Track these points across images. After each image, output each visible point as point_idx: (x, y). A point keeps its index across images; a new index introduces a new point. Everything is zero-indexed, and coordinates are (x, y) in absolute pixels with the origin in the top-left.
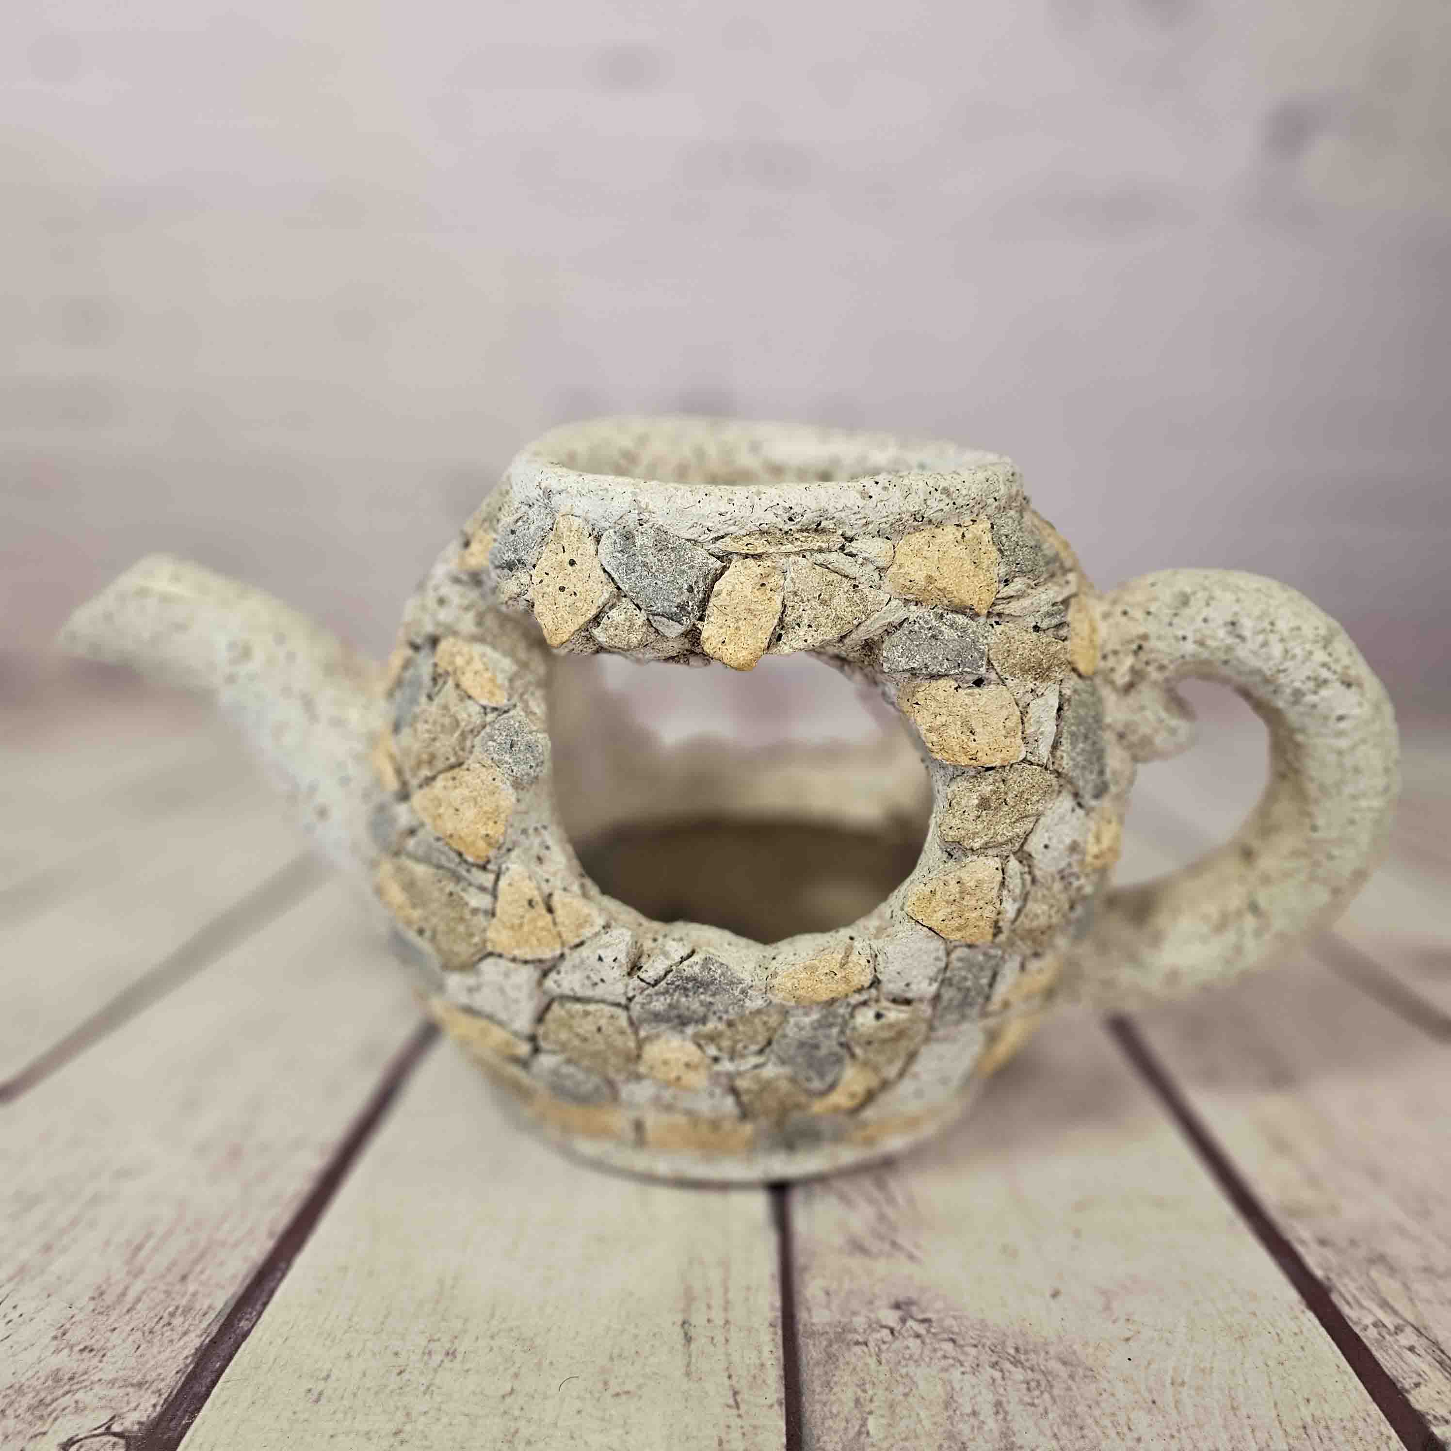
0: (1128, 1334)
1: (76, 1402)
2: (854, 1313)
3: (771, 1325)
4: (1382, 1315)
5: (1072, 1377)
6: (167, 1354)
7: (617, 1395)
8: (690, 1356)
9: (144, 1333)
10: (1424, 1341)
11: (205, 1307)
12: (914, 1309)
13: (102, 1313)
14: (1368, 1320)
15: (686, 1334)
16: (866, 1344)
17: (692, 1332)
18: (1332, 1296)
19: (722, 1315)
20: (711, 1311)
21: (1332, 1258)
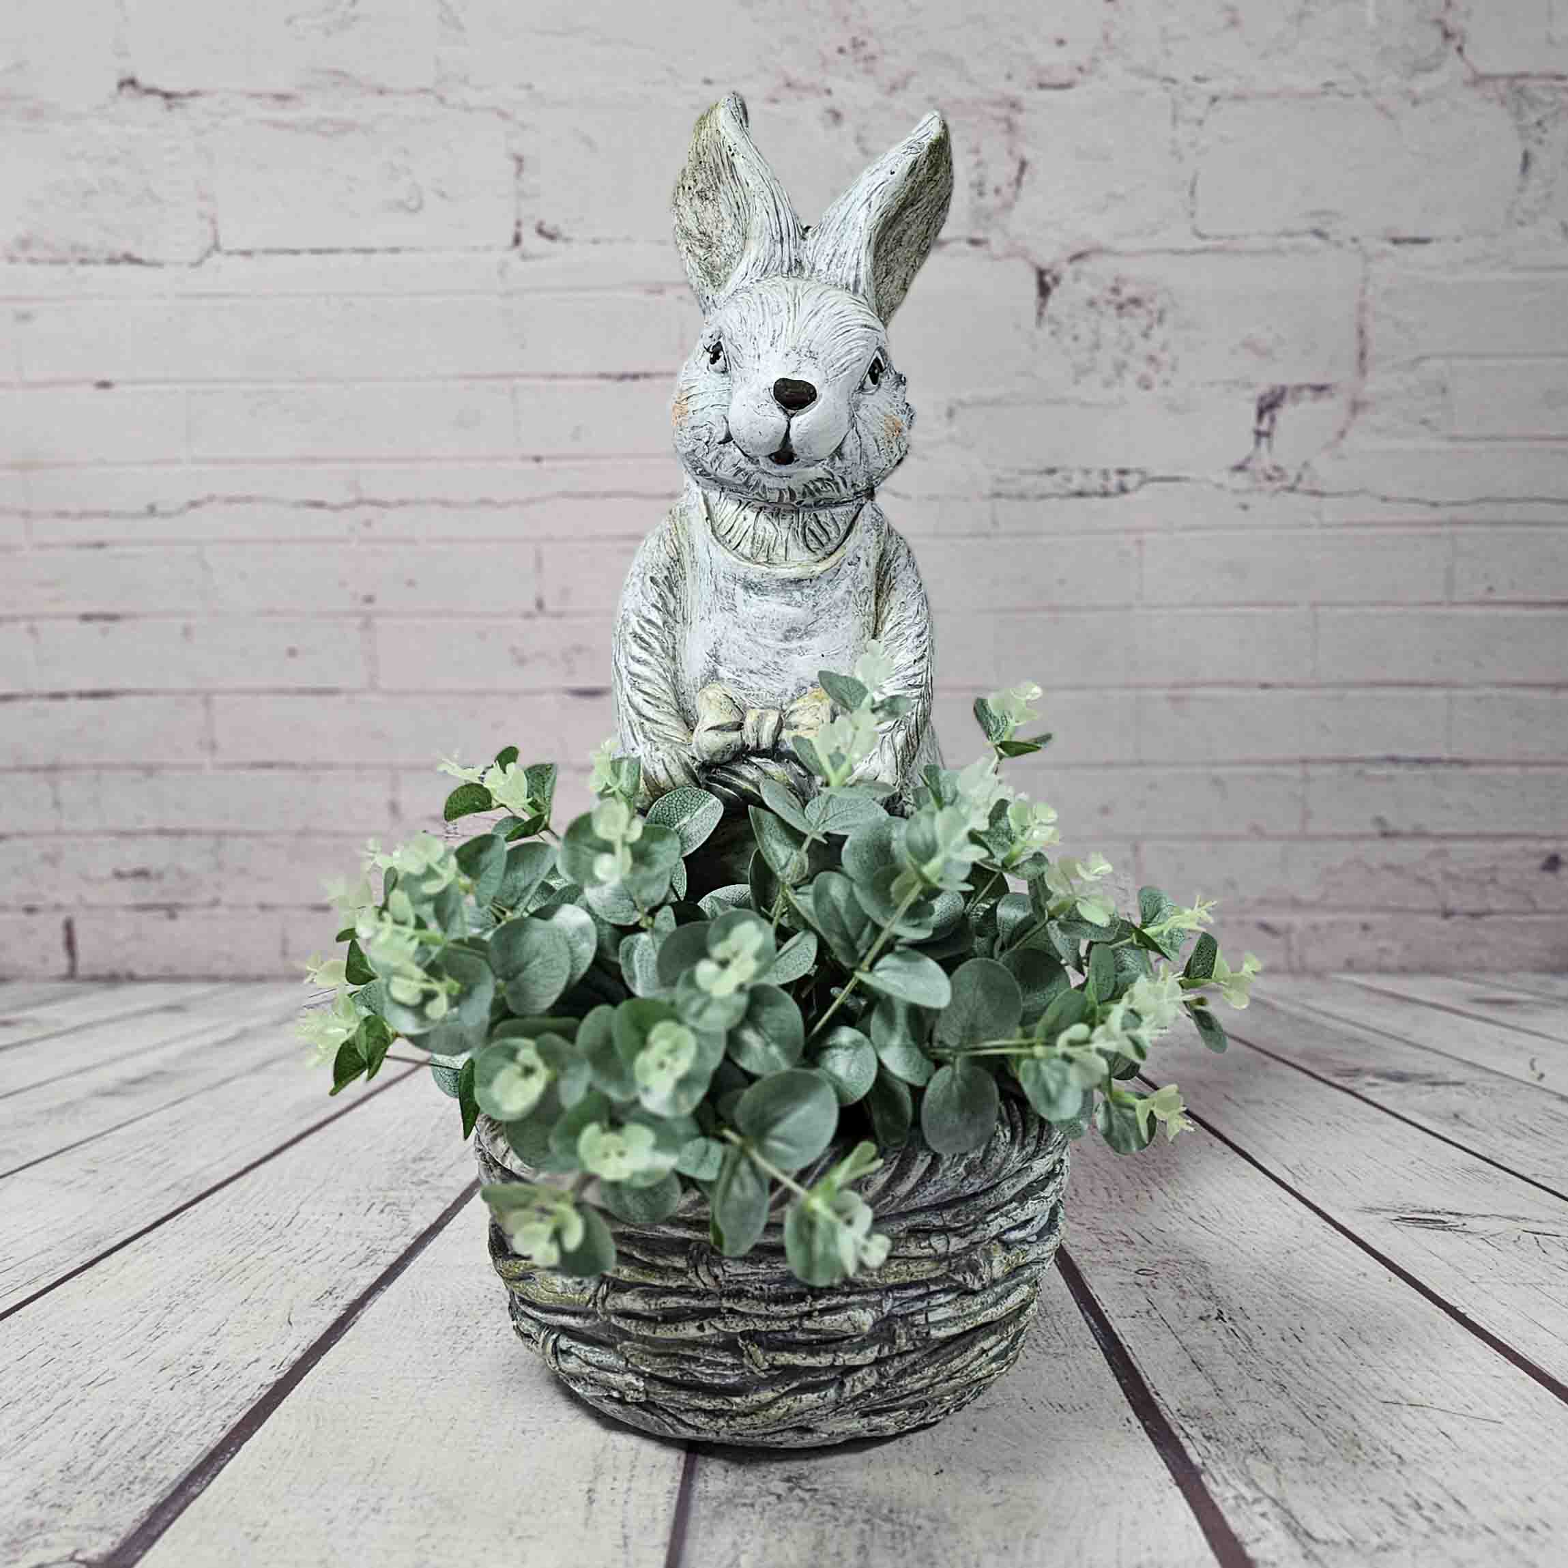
0: (999, 1501)
1: (46, 1541)
2: (747, 1484)
3: (669, 1492)
4: (1244, 1490)
5: (936, 1530)
6: (127, 1508)
7: (520, 1538)
8: (591, 1513)
9: (105, 1495)
10: (1277, 1510)
11: (162, 1476)
12: (803, 1482)
13: (68, 1482)
14: (1230, 1494)
15: (590, 1498)
16: (752, 1505)
17: (595, 1496)
18: (1203, 1478)
19: (626, 1486)
20: (616, 1484)
21: (1213, 1450)
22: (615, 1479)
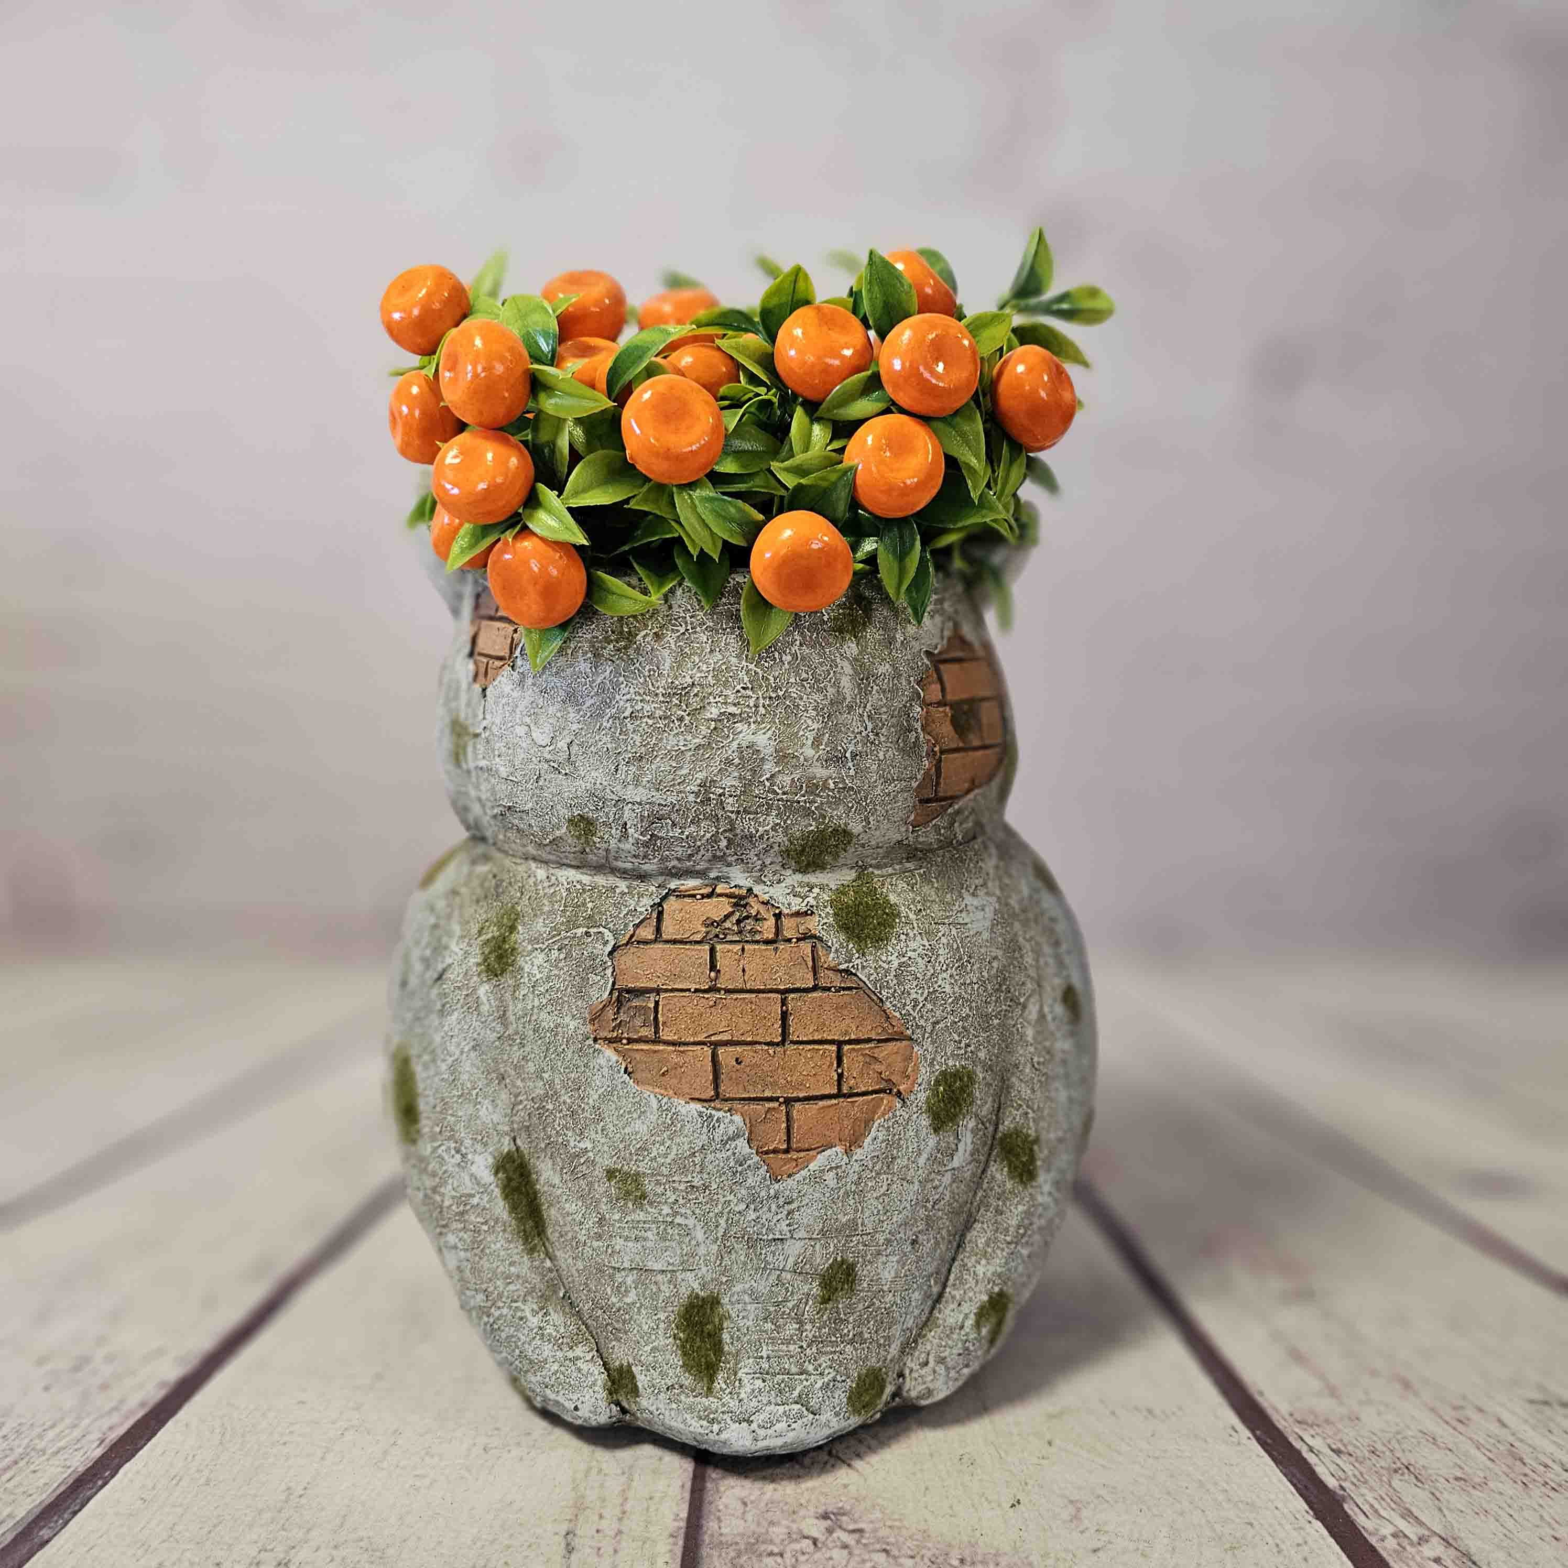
2: (772, 1523)
3: (672, 1536)
4: (1403, 1525)
10: (1452, 1552)
12: (844, 1518)
14: (1387, 1530)
15: (568, 1545)
16: (781, 1555)
17: (576, 1542)
18: (1346, 1506)
19: (615, 1526)
20: (603, 1521)
21: (1347, 1468)
22: (601, 1517)
